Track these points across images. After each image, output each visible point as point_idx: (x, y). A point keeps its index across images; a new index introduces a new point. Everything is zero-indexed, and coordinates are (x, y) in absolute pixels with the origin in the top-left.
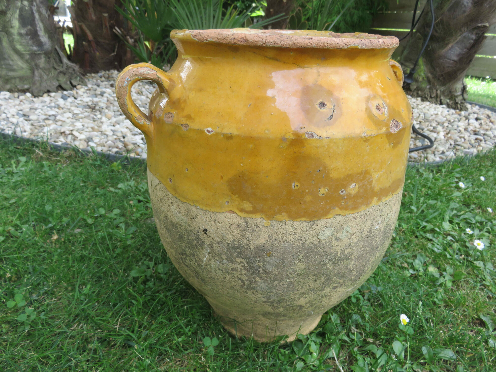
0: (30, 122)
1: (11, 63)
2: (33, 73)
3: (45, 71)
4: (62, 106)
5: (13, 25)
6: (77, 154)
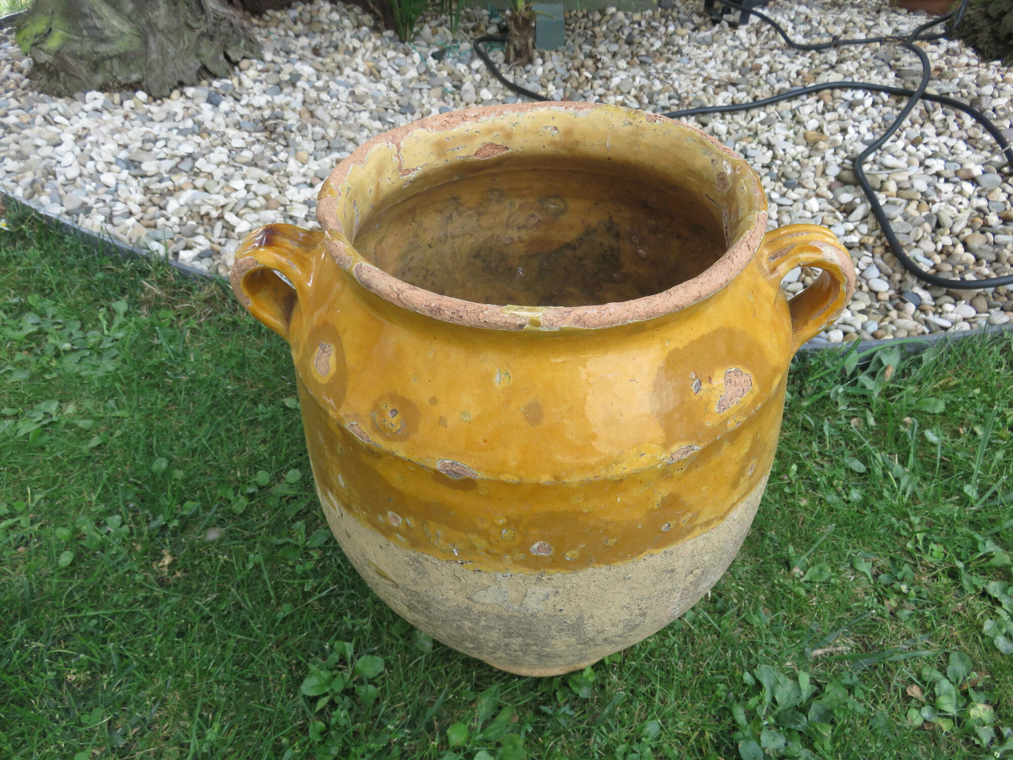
0: (143, 182)
1: (98, 23)
2: (146, 43)
3: (171, 36)
6: (225, 293)
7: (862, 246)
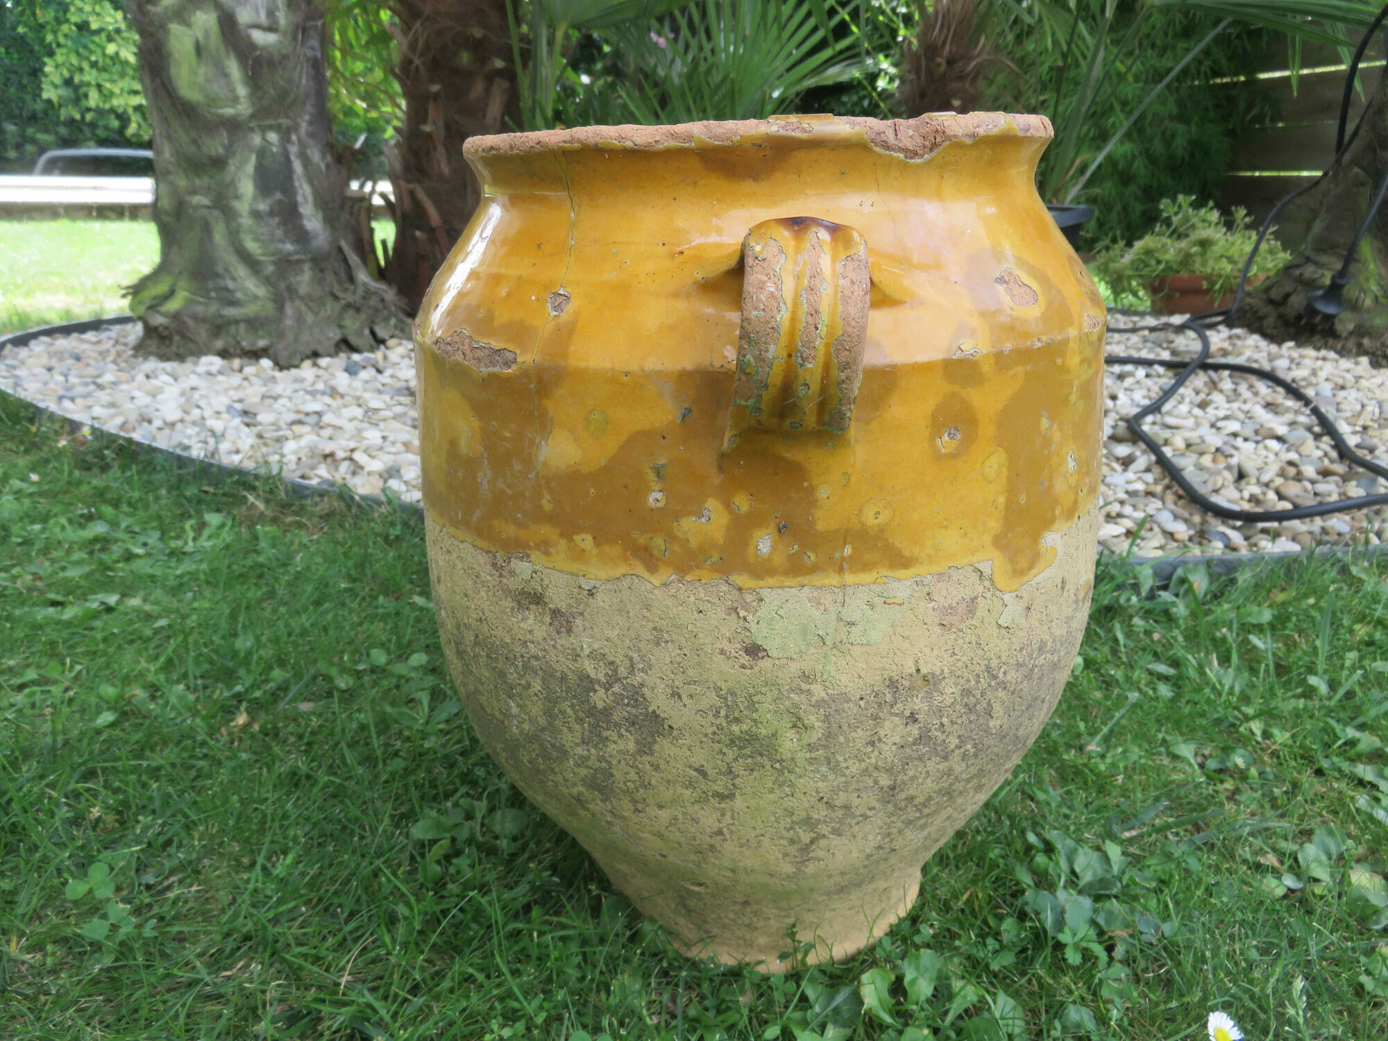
0: (255, 430)
1: (230, 284)
2: (280, 308)
3: (311, 304)
4: (341, 390)
5: (241, 191)
6: (349, 507)
7: (1149, 494)
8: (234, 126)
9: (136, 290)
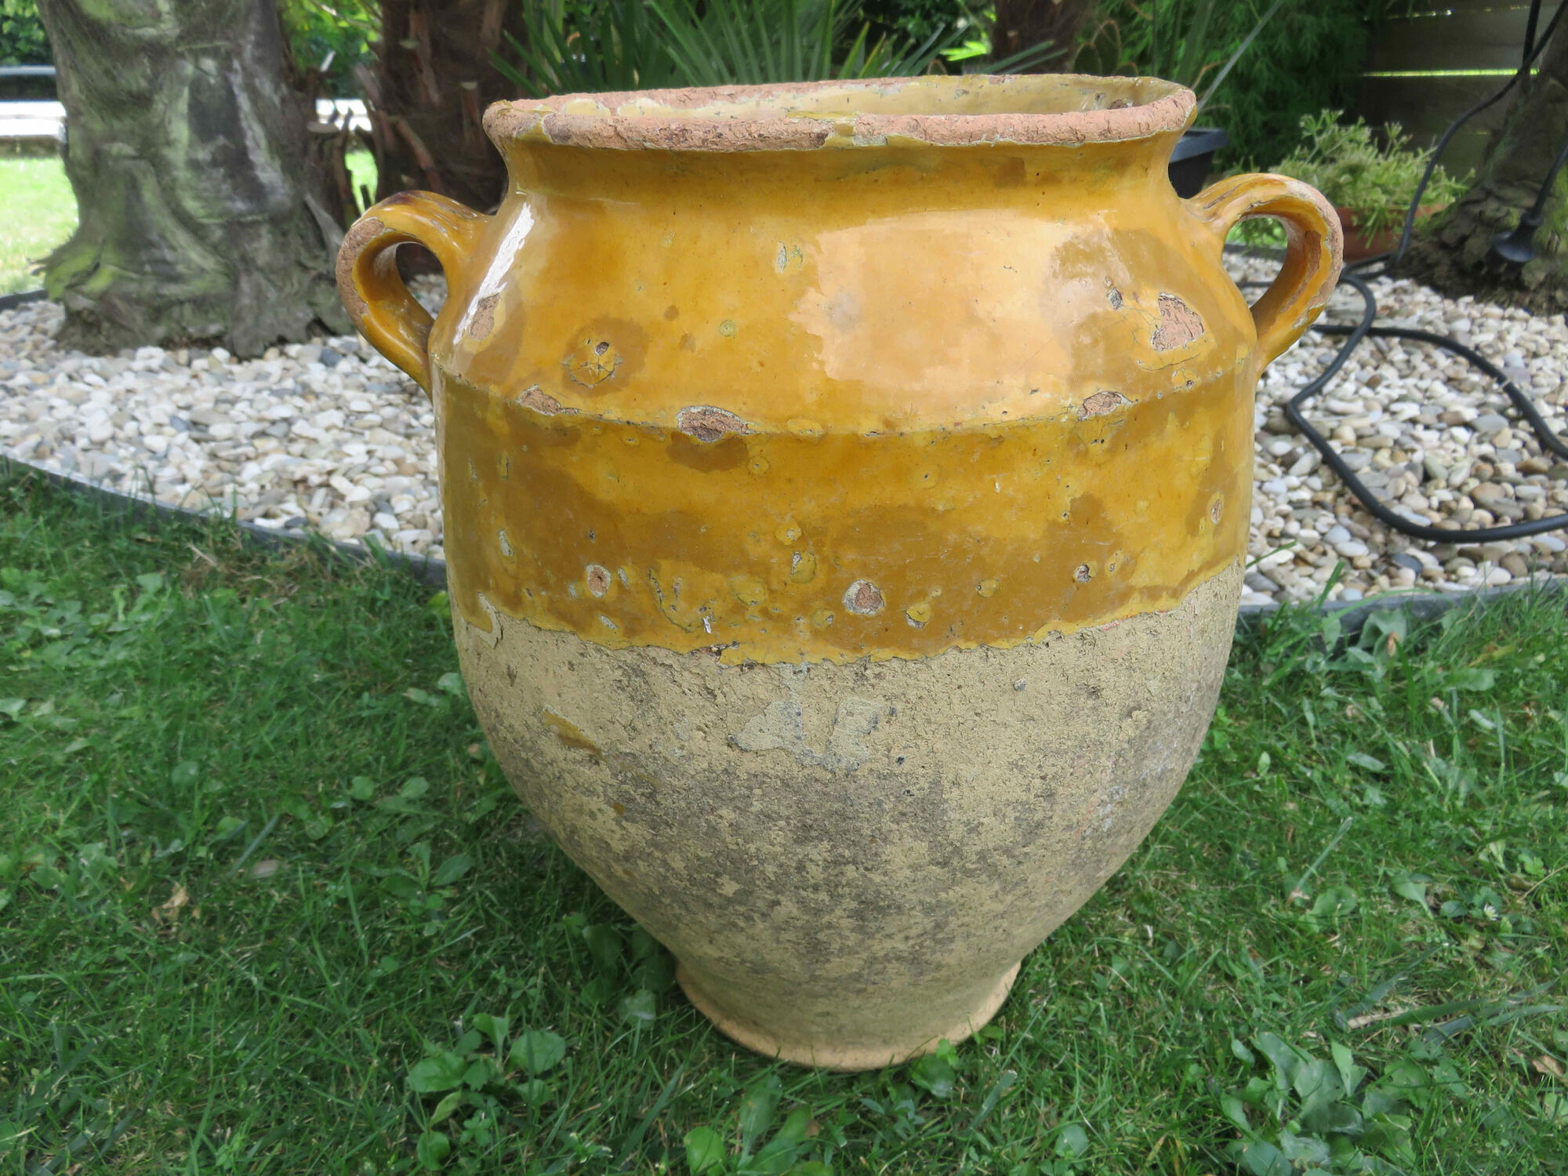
0: (208, 447)
1: (169, 255)
2: (235, 284)
3: (272, 277)
4: (317, 387)
5: (173, 136)
6: (322, 560)
7: (1317, 504)
8: (157, 51)
9: (51, 264)
